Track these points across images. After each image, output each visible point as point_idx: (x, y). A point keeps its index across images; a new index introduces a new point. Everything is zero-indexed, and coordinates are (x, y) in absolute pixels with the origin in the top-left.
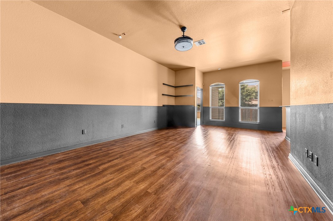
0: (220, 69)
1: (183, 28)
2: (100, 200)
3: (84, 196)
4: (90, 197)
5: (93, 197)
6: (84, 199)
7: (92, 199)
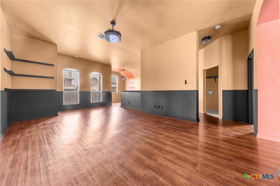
0: (78, 57)
1: (113, 23)
2: (188, 158)
3: (191, 168)
4: (189, 164)
5: (188, 162)
6: (193, 167)
7: (190, 162)
